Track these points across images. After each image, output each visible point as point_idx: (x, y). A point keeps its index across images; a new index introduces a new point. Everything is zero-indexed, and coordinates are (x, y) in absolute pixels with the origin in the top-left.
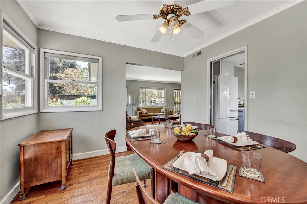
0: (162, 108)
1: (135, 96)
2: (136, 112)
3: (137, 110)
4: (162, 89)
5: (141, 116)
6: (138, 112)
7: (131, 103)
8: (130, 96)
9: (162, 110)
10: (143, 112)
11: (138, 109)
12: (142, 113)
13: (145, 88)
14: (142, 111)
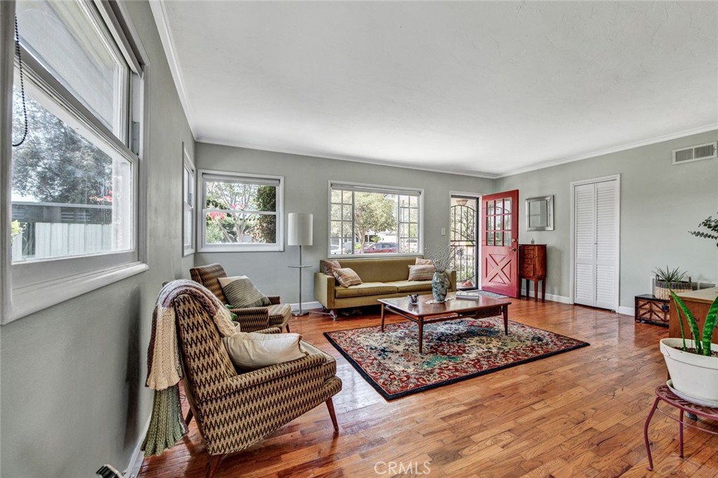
0: (413, 263)
1: (312, 216)
2: (316, 278)
3: (321, 272)
4: (410, 193)
5: (335, 298)
6: (324, 278)
7: (296, 244)
8: (291, 216)
9: (413, 269)
10: (341, 280)
11: (325, 267)
12: (338, 284)
13: (352, 188)
14: (340, 275)
